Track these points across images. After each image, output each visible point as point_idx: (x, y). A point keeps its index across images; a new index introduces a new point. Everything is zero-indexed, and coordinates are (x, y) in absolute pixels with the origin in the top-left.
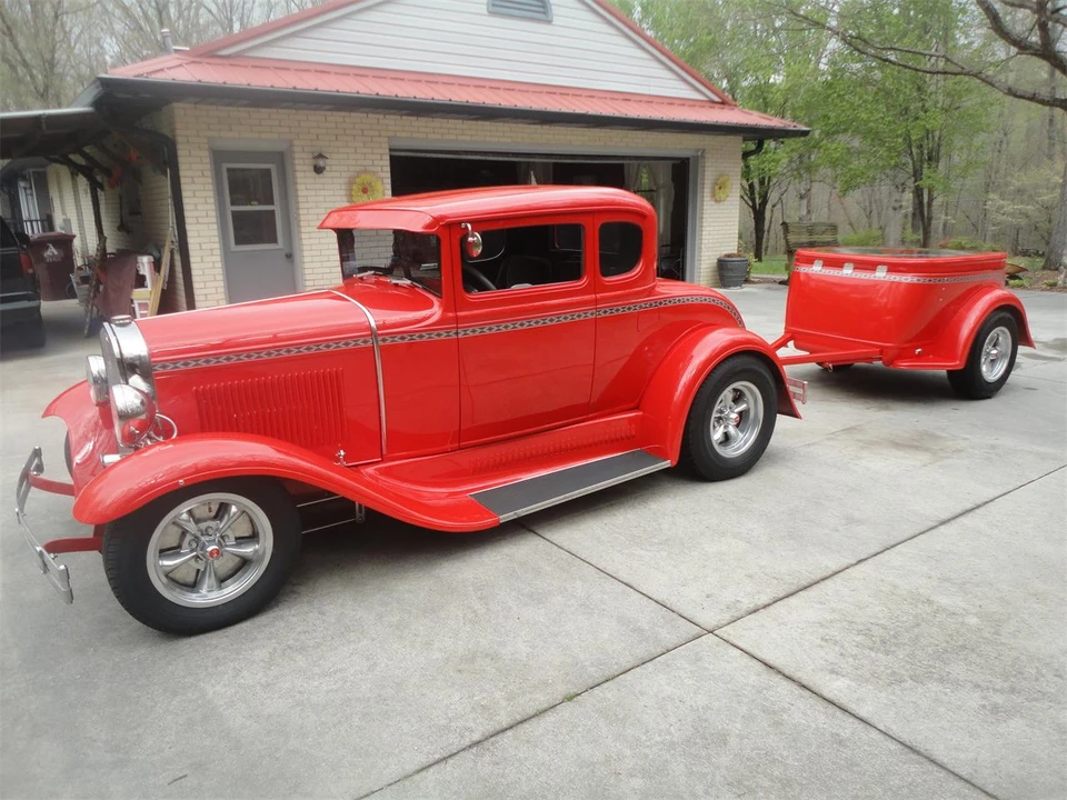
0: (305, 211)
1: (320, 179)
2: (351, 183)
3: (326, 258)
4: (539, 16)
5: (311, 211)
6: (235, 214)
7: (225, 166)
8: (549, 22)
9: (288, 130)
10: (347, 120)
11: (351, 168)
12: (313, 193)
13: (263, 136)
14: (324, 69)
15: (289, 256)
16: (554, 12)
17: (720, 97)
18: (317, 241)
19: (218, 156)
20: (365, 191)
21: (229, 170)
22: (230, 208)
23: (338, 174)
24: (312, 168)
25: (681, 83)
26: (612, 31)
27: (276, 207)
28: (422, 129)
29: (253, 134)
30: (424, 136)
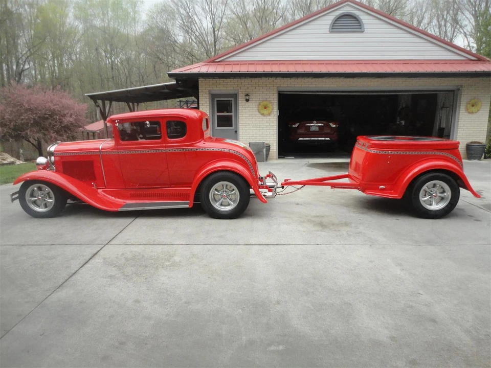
0: (241, 115)
1: (248, 103)
2: (259, 105)
3: (248, 133)
4: (358, 30)
5: (243, 115)
6: (218, 116)
7: (216, 99)
8: (362, 32)
9: (237, 86)
10: (260, 81)
11: (260, 99)
12: (245, 109)
13: (228, 88)
15: (236, 132)
16: (365, 27)
17: (476, 57)
19: (213, 96)
20: (265, 108)
21: (217, 101)
22: (216, 114)
23: (255, 102)
24: (245, 99)
25: (448, 52)
26: (401, 31)
27: (233, 114)
28: (292, 83)
29: (225, 87)
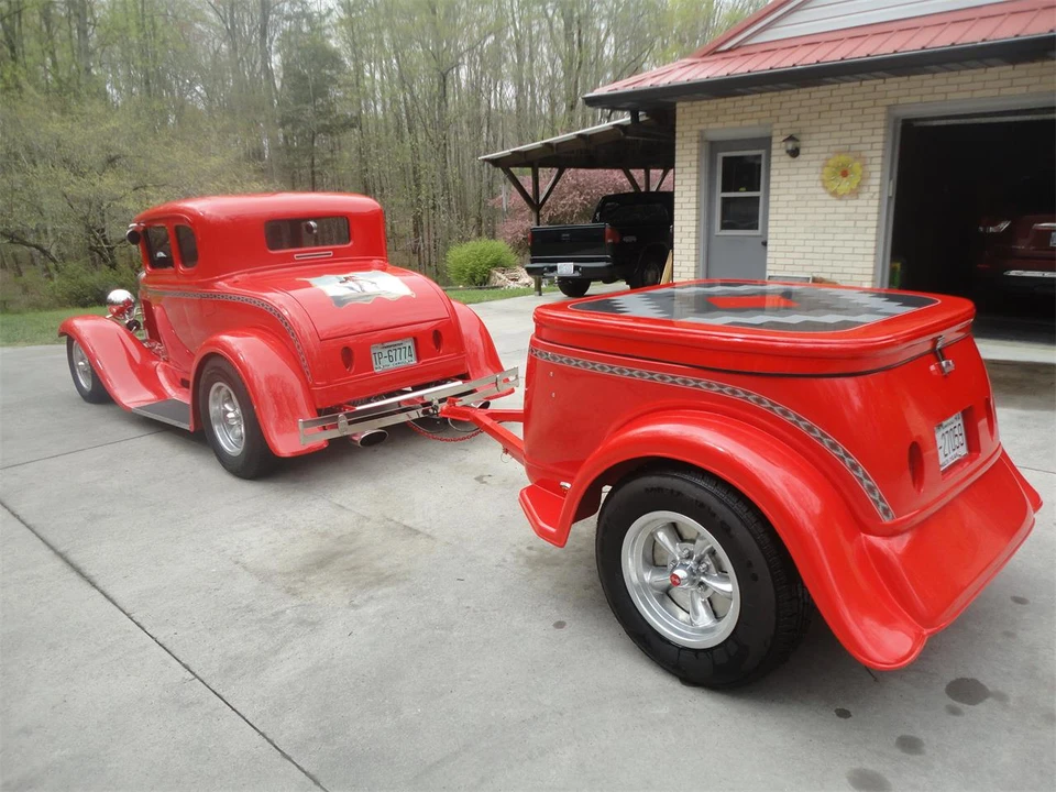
0: (776, 198)
1: (794, 163)
2: (825, 164)
3: (790, 249)
5: (781, 198)
6: (724, 201)
7: (720, 155)
9: (767, 114)
10: (835, 92)
11: (831, 149)
12: (786, 178)
13: (744, 123)
14: (812, 41)
15: (764, 244)
18: (783, 230)
20: (843, 174)
21: (725, 159)
22: (720, 194)
23: (816, 156)
24: (788, 152)
27: (760, 194)
28: (938, 90)
29: (738, 120)
30: (942, 97)
